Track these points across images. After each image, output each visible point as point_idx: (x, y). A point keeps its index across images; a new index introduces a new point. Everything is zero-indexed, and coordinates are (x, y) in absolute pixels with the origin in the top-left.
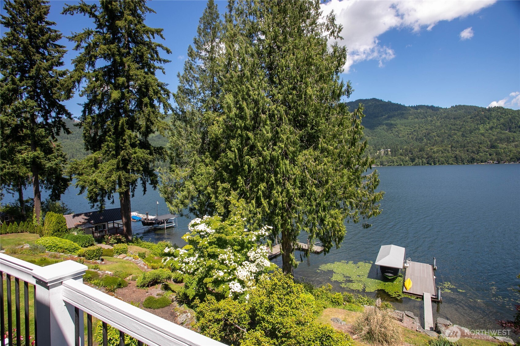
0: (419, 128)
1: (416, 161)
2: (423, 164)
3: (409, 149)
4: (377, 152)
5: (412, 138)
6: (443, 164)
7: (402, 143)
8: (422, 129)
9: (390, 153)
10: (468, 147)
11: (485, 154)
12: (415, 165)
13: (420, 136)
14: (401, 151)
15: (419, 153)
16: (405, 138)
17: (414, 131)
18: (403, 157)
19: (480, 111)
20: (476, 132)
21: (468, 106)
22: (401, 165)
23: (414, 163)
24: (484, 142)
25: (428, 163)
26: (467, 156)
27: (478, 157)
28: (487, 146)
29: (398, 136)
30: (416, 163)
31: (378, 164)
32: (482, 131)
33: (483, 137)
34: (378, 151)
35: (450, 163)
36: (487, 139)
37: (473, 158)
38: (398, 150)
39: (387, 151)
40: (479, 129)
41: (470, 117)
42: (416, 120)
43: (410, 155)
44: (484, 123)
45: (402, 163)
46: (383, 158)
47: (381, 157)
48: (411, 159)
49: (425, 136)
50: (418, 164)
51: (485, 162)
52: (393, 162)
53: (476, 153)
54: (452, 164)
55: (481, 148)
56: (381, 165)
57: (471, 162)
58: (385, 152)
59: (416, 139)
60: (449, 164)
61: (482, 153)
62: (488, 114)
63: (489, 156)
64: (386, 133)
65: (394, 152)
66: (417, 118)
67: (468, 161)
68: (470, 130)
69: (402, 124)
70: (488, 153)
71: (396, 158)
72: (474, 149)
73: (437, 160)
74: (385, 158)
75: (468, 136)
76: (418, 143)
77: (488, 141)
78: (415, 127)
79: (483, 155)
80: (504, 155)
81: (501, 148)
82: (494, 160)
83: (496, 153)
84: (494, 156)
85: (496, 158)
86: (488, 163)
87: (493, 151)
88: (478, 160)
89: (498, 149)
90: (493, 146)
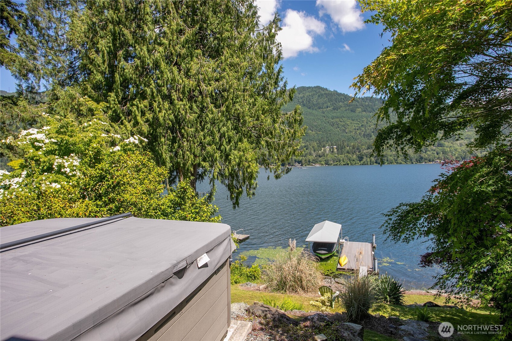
0: (367, 123)
1: (364, 160)
2: (371, 163)
3: (356, 146)
4: (321, 150)
5: (360, 134)
6: (391, 163)
7: (349, 139)
8: (371, 124)
9: (336, 150)
11: (432, 153)
12: (363, 165)
13: (368, 131)
14: (348, 148)
15: (367, 151)
16: (352, 134)
17: (362, 126)
18: (351, 156)
22: (348, 164)
23: (362, 162)
25: (376, 163)
26: (416, 155)
27: (426, 155)
28: (435, 144)
29: (344, 131)
30: (364, 163)
31: (323, 163)
34: (323, 149)
35: (399, 162)
37: (421, 157)
38: (345, 147)
39: (333, 148)
42: (364, 113)
43: (357, 153)
45: (349, 162)
46: (328, 156)
47: (325, 155)
48: (359, 157)
49: (373, 132)
50: (366, 163)
51: (433, 161)
52: (340, 161)
53: (424, 151)
54: (401, 163)
56: (326, 164)
57: (420, 161)
58: (330, 150)
59: (364, 135)
60: (397, 163)
61: (429, 151)
63: (436, 155)
64: (331, 127)
65: (341, 149)
66: (365, 111)
67: (416, 160)
69: (349, 118)
70: (435, 152)
71: (343, 156)
73: (386, 158)
74: (330, 157)
76: (366, 140)
78: (363, 121)
79: (431, 154)
80: (450, 154)
81: (447, 147)
82: (441, 160)
83: (443, 152)
84: (441, 155)
85: (443, 157)
86: (436, 162)
87: (440, 149)
88: (426, 159)
89: (445, 148)
90: (440, 145)
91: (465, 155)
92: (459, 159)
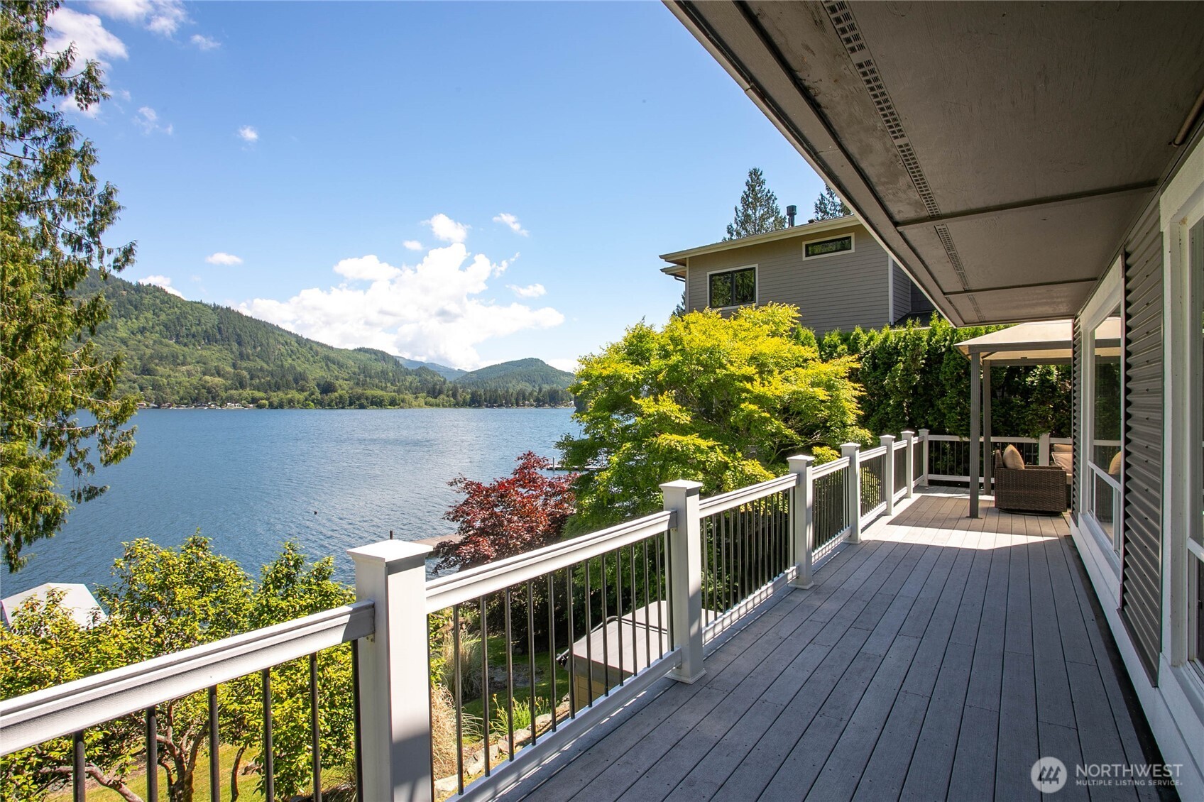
11: (130, 387)
19: (118, 287)
20: (108, 333)
28: (135, 367)
32: (123, 333)
33: (125, 348)
36: (133, 353)
40: (116, 329)
44: (126, 316)
55: (122, 371)
61: (123, 382)
62: (135, 297)
63: (138, 391)
70: (136, 385)
77: (135, 358)
79: (127, 389)
80: (168, 390)
81: (162, 376)
82: (151, 401)
83: (153, 385)
84: (149, 391)
85: (153, 397)
86: (138, 405)
87: (147, 380)
89: (157, 378)
90: (147, 370)
91: (198, 394)
92: (186, 401)
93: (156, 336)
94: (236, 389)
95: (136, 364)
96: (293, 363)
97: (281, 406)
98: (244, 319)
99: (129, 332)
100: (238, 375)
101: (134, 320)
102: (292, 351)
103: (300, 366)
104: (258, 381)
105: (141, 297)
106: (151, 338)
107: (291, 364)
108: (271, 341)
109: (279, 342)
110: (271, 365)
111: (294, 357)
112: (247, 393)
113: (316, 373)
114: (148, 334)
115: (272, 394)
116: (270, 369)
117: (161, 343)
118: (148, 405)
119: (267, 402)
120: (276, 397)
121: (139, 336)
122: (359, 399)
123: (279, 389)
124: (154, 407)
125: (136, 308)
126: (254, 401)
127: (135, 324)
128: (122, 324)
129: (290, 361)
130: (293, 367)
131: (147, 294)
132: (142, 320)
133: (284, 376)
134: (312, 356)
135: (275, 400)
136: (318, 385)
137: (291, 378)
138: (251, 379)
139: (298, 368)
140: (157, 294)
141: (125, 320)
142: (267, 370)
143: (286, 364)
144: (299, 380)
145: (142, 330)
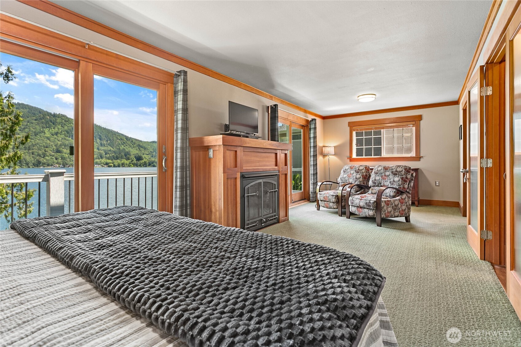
10: (33, 149)
11: (51, 158)
19: (45, 115)
20: (41, 135)
21: (32, 107)
24: (50, 146)
26: (33, 159)
27: (45, 160)
28: (53, 150)
32: (48, 135)
33: (49, 141)
36: (53, 143)
37: (39, 162)
40: (45, 133)
41: (34, 118)
44: (49, 127)
51: (52, 165)
53: (43, 156)
55: (47, 151)
57: (37, 165)
61: (48, 156)
62: (53, 119)
63: (55, 160)
67: (33, 164)
68: (35, 132)
72: (40, 152)
75: (33, 137)
77: (53, 145)
80: (68, 160)
81: (65, 153)
82: (60, 164)
83: (61, 157)
84: (60, 160)
86: (55, 166)
87: (58, 155)
88: (44, 164)
89: (63, 154)
90: (59, 151)
93: (63, 136)
94: (99, 159)
95: (54, 148)
96: (124, 147)
97: (119, 166)
98: (102, 129)
99: (50, 134)
100: (99, 153)
101: (53, 129)
102: (124, 143)
103: (128, 149)
104: (108, 155)
105: (56, 119)
106: (60, 137)
107: (123, 148)
108: (115, 138)
109: (118, 139)
110: (115, 149)
111: (125, 145)
112: (104, 160)
113: (134, 152)
114: (59, 135)
115: (115, 161)
116: (114, 150)
117: (65, 139)
118: (59, 166)
119: (112, 165)
120: (116, 162)
121: (55, 136)
122: (153, 163)
123: (118, 159)
124: (62, 167)
125: (53, 124)
126: (107, 164)
127: (54, 131)
128: (48, 131)
129: (123, 146)
130: (124, 149)
131: (58, 118)
132: (56, 129)
133: (120, 153)
134: (133, 145)
135: (116, 164)
136: (135, 157)
137: (123, 154)
138: (106, 154)
139: (126, 150)
140: (63, 118)
141: (48, 129)
142: (113, 151)
143: (121, 148)
144: (127, 155)
145: (56, 134)
